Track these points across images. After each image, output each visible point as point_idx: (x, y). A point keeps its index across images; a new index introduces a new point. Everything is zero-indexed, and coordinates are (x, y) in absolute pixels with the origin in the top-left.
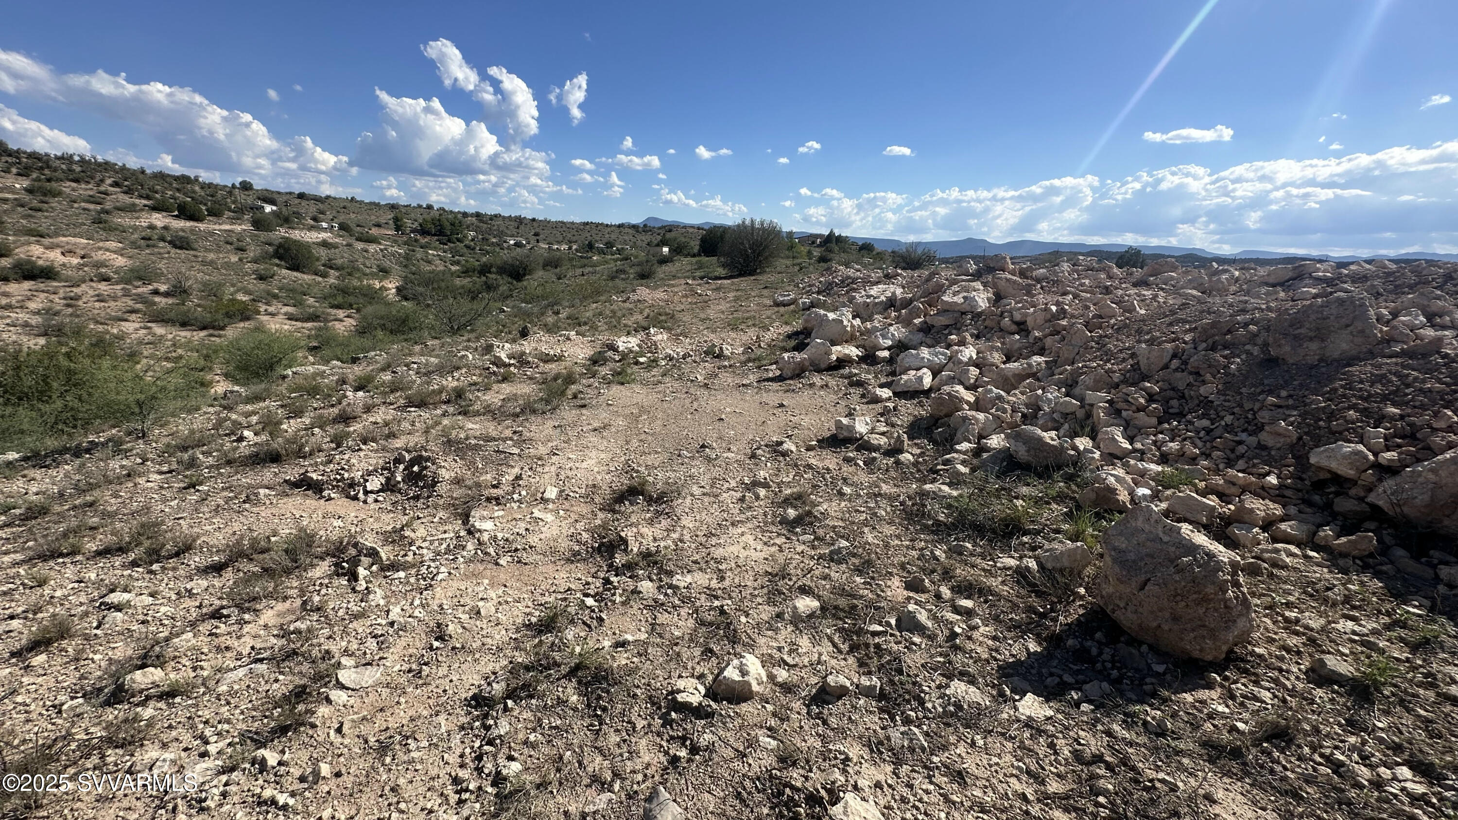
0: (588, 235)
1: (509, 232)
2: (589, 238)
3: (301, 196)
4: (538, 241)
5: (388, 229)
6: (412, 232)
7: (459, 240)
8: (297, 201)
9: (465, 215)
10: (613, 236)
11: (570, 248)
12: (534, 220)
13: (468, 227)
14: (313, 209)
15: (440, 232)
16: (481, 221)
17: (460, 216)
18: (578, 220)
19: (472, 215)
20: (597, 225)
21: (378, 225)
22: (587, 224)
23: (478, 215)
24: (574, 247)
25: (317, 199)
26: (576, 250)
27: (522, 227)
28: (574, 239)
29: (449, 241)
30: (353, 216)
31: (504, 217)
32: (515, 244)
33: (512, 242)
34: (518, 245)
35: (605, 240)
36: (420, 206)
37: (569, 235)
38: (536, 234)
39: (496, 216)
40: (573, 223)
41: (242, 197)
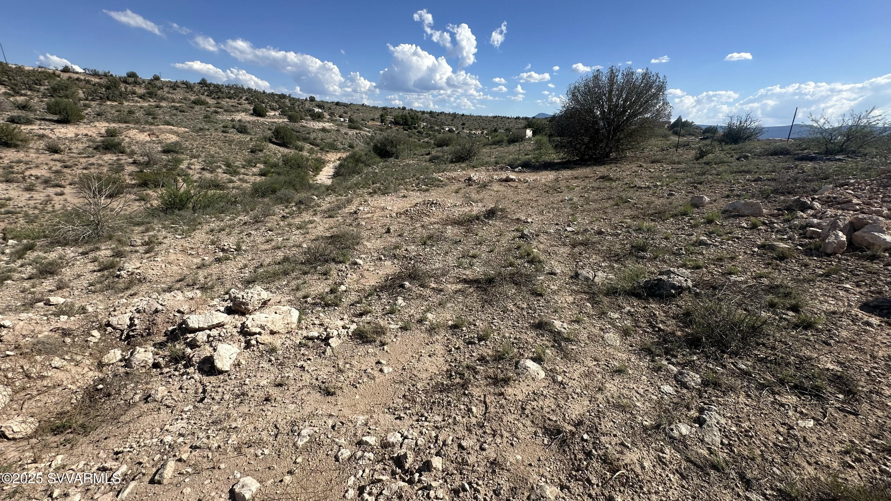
0: (495, 124)
1: (447, 123)
2: (496, 126)
3: (337, 104)
4: (463, 128)
5: (378, 121)
6: (390, 123)
7: (415, 128)
8: (335, 106)
9: (423, 113)
10: (511, 125)
11: (482, 133)
12: (463, 115)
13: (423, 120)
14: (341, 110)
15: (406, 123)
16: (432, 116)
17: (420, 114)
18: (491, 115)
19: (427, 113)
20: (502, 118)
21: (373, 120)
22: (496, 117)
23: (431, 113)
24: (485, 132)
25: (345, 105)
26: (486, 134)
27: (455, 120)
28: (486, 127)
29: (410, 128)
30: (361, 114)
31: (446, 114)
32: (449, 131)
33: (447, 129)
34: (450, 131)
35: (505, 128)
36: (399, 108)
37: (483, 125)
38: (463, 124)
39: (441, 113)
40: (487, 117)
41: (307, 105)
